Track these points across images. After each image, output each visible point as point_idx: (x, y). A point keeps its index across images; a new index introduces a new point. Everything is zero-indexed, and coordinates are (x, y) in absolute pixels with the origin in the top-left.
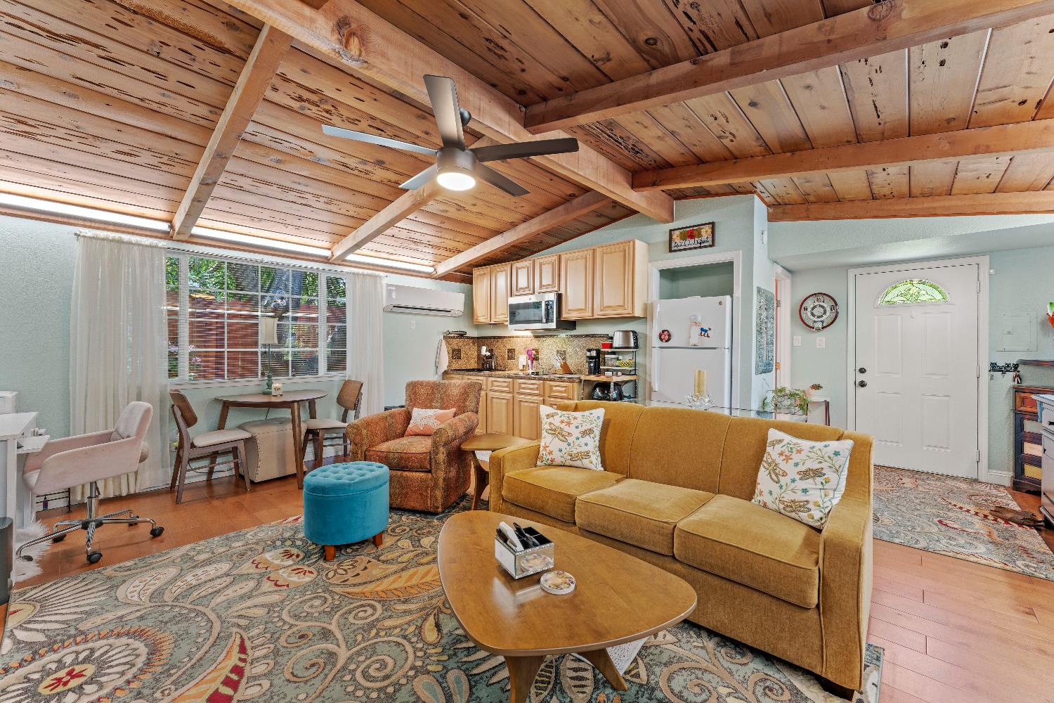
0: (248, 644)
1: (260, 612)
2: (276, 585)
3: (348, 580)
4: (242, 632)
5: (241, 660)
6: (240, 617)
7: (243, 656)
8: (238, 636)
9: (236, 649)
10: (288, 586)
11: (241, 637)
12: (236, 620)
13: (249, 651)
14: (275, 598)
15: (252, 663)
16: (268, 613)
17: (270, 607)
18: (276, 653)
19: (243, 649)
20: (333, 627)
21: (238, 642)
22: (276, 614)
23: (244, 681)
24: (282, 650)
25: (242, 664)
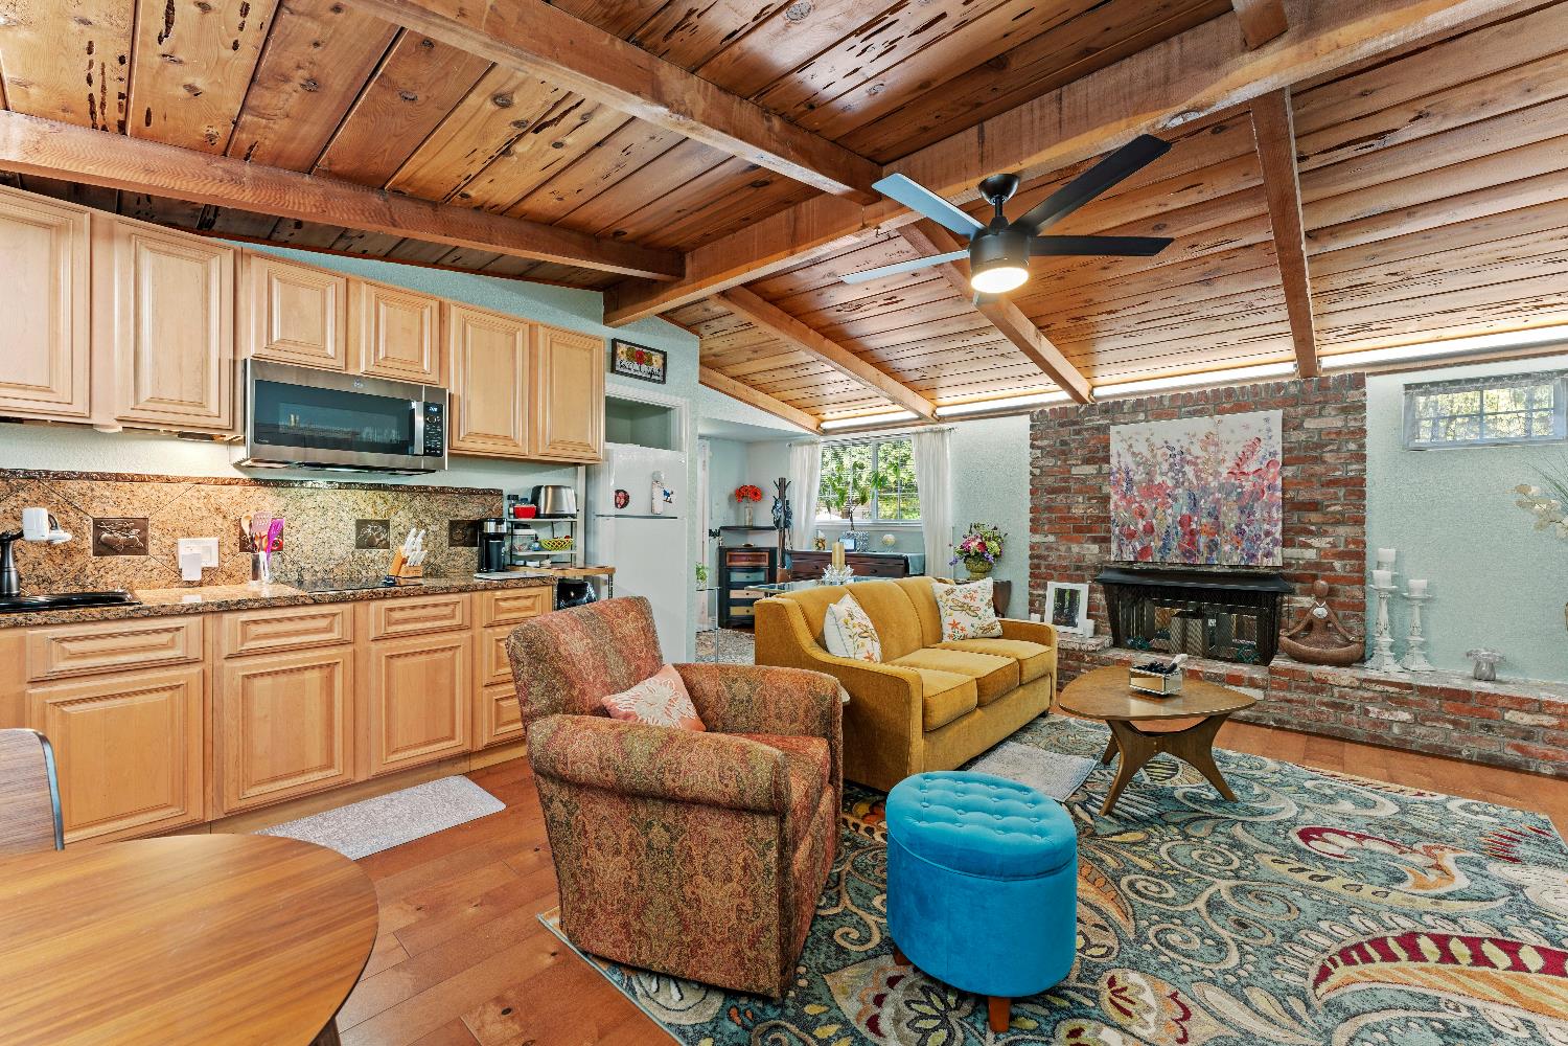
0: (1313, 973)
1: (1258, 997)
2: (1187, 1015)
3: (1096, 926)
4: (1310, 992)
5: (1336, 965)
6: (1295, 1017)
7: (1329, 965)
8: (1319, 992)
9: (1333, 980)
10: (1174, 996)
11: (1316, 986)
12: (1306, 1018)
13: (1319, 963)
14: (1214, 996)
15: (1324, 951)
16: (1249, 985)
17: (1237, 991)
18: (1288, 938)
19: (1324, 974)
20: (1200, 904)
21: (1323, 986)
22: (1242, 973)
23: (1347, 944)
24: (1278, 932)
25: (1338, 959)
